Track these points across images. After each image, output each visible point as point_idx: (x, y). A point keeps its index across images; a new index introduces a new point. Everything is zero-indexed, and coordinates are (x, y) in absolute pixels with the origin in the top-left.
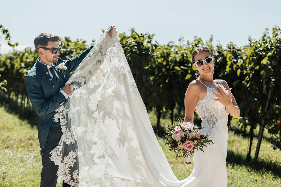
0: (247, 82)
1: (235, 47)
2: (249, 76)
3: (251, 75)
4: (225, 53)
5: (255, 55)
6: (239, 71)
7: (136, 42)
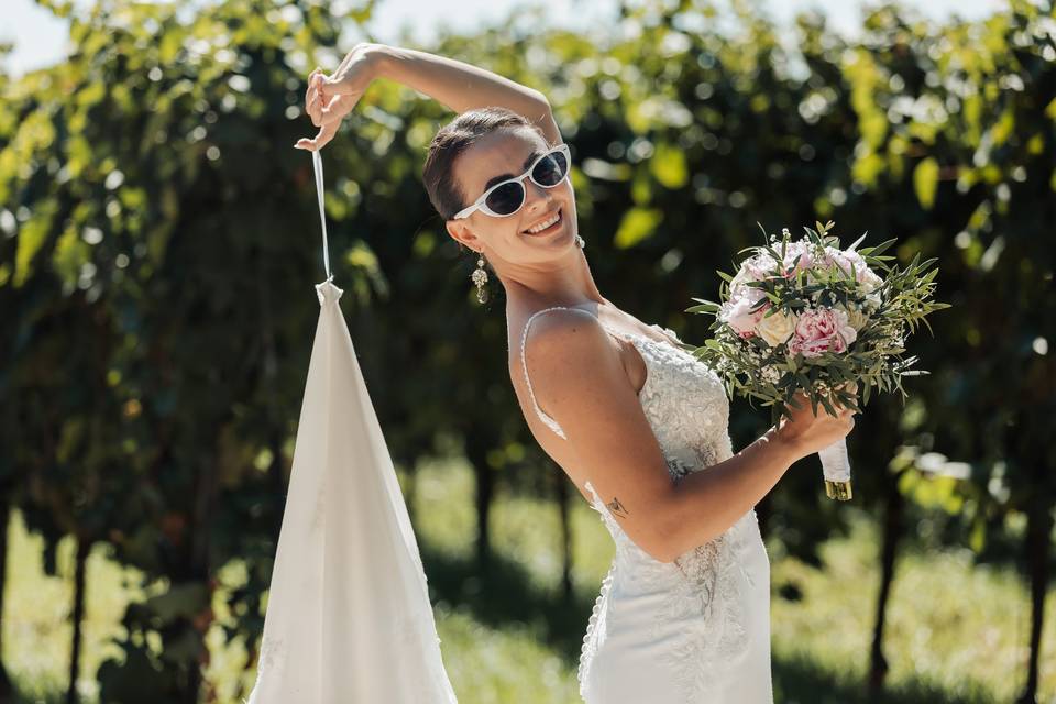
0: (985, 240)
1: (909, 20)
2: (993, 199)
3: (1003, 193)
4: (851, 63)
5: (1014, 65)
6: (927, 177)
7: (243, 49)
